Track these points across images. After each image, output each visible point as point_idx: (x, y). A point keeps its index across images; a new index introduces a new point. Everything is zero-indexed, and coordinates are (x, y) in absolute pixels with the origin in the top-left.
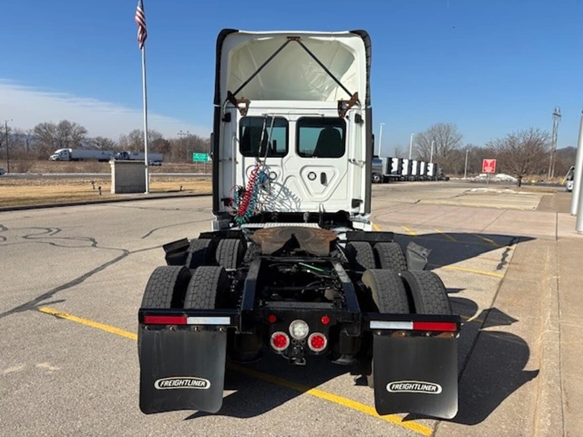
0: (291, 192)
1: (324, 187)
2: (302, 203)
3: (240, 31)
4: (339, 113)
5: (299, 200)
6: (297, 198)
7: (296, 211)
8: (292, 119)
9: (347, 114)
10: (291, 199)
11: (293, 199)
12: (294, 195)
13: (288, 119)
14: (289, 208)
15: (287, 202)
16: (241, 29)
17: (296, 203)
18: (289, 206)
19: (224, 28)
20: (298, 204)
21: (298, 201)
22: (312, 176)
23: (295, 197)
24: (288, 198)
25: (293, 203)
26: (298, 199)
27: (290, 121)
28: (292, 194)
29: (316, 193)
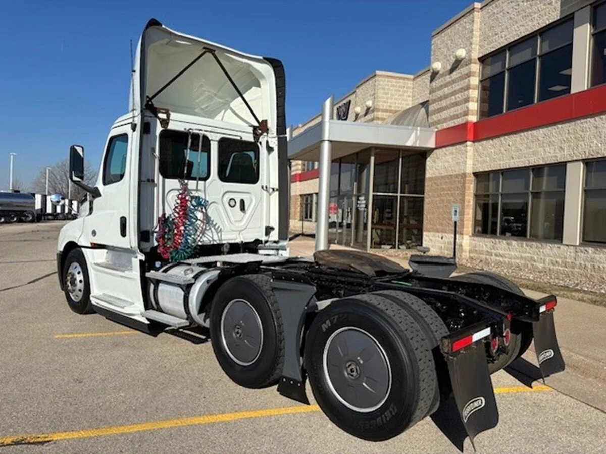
0: (213, 221)
1: (243, 214)
2: (223, 233)
3: (163, 26)
4: (254, 138)
5: (221, 229)
6: (219, 227)
7: (218, 242)
8: (214, 139)
9: (260, 140)
10: (213, 229)
11: (215, 229)
12: (216, 224)
13: (210, 138)
15: (209, 233)
17: (218, 234)
18: (210, 238)
20: (219, 235)
21: (219, 231)
22: (232, 203)
23: (217, 227)
24: (210, 229)
25: (215, 234)
26: (219, 229)
27: (212, 140)
28: (214, 223)
29: (236, 221)
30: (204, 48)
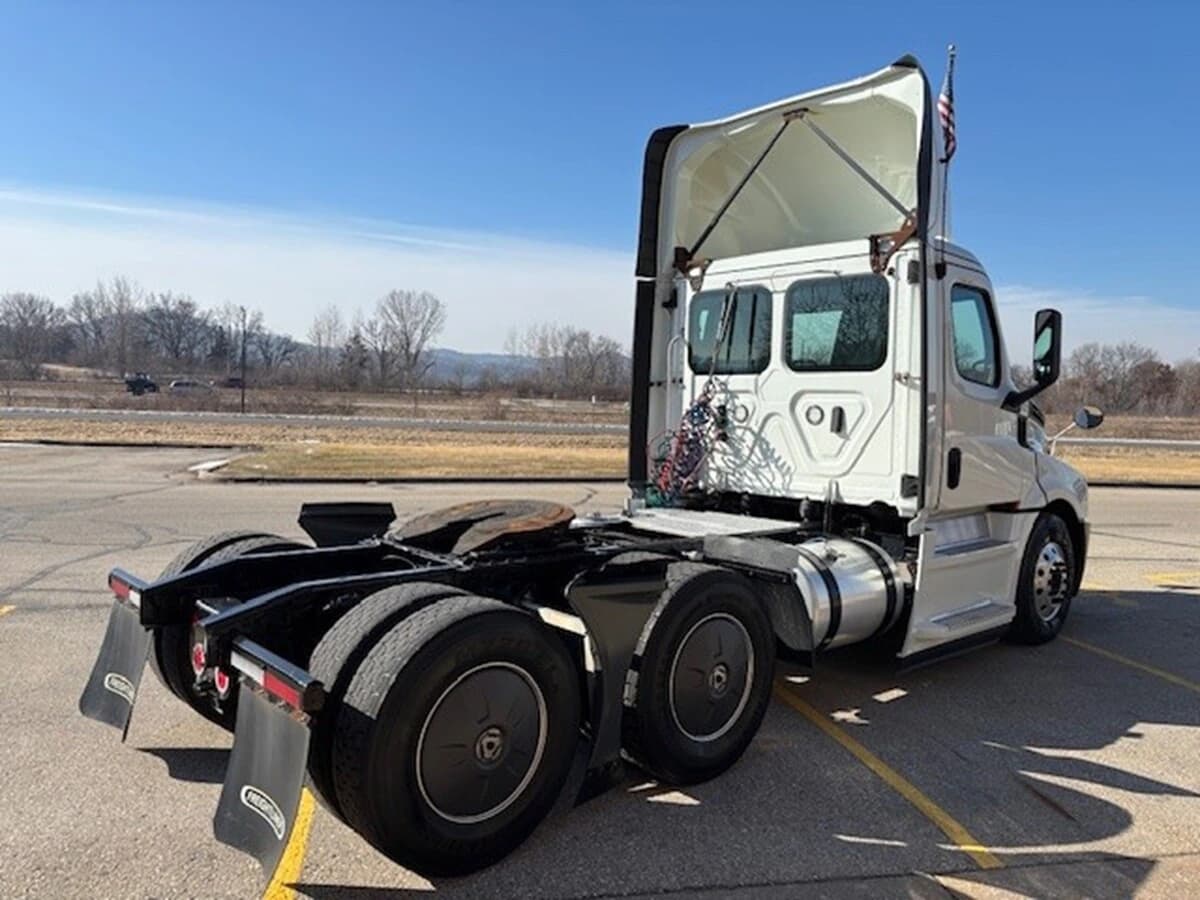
0: (774, 450)
1: (841, 441)
2: (794, 477)
3: (692, 126)
4: (874, 263)
5: (789, 468)
6: (784, 464)
7: (783, 493)
8: (778, 289)
9: (892, 264)
10: (772, 466)
11: (777, 467)
12: (779, 458)
13: (771, 289)
14: (768, 485)
15: (765, 472)
16: (692, 123)
17: (783, 476)
18: (767, 482)
19: (656, 128)
20: (787, 478)
21: (786, 472)
22: (815, 415)
23: (780, 463)
24: (768, 465)
25: (778, 476)
26: (785, 468)
27: (776, 292)
28: (776, 455)
29: (825, 456)
30: (785, 114)
